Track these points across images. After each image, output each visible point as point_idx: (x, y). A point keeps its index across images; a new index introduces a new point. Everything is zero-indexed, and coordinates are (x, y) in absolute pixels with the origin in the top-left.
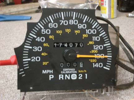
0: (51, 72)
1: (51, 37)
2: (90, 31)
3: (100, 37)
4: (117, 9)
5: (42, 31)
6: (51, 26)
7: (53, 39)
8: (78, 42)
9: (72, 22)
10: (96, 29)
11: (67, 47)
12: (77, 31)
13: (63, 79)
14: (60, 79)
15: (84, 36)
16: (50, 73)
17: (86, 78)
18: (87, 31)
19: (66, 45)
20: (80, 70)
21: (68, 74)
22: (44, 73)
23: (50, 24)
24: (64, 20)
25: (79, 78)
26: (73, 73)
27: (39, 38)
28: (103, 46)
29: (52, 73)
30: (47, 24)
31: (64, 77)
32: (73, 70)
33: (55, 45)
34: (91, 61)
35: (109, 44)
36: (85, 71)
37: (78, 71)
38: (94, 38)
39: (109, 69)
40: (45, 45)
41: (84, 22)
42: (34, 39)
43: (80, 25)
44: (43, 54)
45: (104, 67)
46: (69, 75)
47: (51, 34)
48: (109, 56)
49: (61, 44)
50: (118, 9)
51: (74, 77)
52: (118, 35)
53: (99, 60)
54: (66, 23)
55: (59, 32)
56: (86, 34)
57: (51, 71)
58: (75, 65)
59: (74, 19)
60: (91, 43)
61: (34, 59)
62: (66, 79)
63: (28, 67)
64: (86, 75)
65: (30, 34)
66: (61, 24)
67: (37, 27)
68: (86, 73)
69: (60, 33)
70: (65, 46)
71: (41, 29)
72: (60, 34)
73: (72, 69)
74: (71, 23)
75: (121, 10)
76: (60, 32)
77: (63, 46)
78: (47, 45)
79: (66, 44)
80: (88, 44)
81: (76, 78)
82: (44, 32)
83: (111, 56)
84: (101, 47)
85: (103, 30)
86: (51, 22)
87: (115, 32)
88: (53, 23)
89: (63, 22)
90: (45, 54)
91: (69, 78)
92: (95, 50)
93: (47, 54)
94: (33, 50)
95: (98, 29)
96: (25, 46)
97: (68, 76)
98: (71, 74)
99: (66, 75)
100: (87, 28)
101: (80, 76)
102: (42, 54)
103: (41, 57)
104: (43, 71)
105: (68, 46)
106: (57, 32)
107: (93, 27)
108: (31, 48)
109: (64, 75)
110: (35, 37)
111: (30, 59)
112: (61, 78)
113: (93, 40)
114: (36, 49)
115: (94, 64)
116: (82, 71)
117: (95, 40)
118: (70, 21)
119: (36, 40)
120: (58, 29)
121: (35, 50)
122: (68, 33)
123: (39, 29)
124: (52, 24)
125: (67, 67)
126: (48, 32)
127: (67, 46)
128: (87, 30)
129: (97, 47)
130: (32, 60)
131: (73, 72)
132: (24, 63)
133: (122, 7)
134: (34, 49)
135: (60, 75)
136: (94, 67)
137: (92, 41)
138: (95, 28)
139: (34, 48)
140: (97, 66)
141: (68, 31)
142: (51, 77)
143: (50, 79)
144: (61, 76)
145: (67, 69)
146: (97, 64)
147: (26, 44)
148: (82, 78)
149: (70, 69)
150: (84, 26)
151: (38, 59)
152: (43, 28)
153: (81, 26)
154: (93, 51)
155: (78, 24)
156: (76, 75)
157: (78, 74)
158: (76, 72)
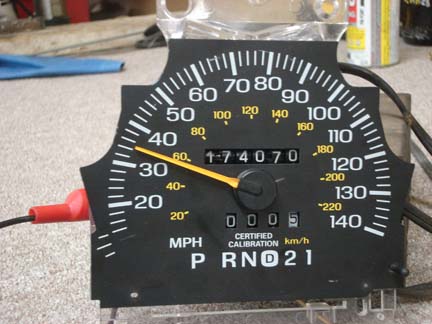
0: (197, 244)
1: (195, 131)
2: (320, 113)
3: (353, 130)
4: (401, 35)
5: (169, 113)
6: (196, 97)
7: (204, 138)
8: (283, 148)
9: (263, 84)
10: (340, 105)
11: (249, 162)
12: (279, 111)
13: (234, 265)
14: (224, 265)
15: (302, 126)
16: (194, 246)
17: (309, 263)
18: (312, 113)
19: (244, 157)
20: (289, 238)
21: (250, 251)
22: (176, 246)
23: (194, 91)
24: (237, 78)
25: (287, 263)
26: (267, 249)
27: (158, 134)
28: (363, 159)
29: (200, 245)
30: (185, 90)
31: (238, 260)
32: (265, 237)
33: (209, 158)
34: (324, 209)
35: (383, 153)
36: (306, 240)
37: (282, 242)
38: (334, 133)
39: (382, 234)
40: (177, 156)
41: (301, 82)
42: (144, 137)
43: (288, 94)
44: (170, 186)
45: (367, 229)
46: (254, 253)
47: (195, 124)
48: (382, 193)
49: (228, 155)
50: (403, 34)
51: (270, 259)
52: (407, 123)
53: (350, 207)
54: (243, 86)
55: (220, 115)
56: (307, 121)
57: (197, 239)
58: (273, 221)
59: (269, 72)
60: (322, 149)
61: (147, 201)
62: (243, 265)
63: (125, 228)
64: (309, 252)
65: (132, 123)
66: (228, 90)
67: (153, 101)
68: (308, 246)
69: (224, 119)
70: (241, 159)
71: (166, 105)
72: (226, 123)
73: (263, 236)
74: (261, 86)
75: (411, 37)
76: (223, 115)
77: (234, 160)
78: (183, 156)
79: (245, 153)
80: (315, 154)
81: (275, 263)
82: (173, 116)
83: (388, 193)
84: (356, 164)
85: (363, 109)
86: (195, 84)
87: (400, 114)
88: (203, 88)
89: (235, 84)
90: (177, 186)
91: (253, 264)
92: (338, 172)
93: (183, 186)
94: (141, 174)
95: (345, 104)
96: (115, 162)
97: (252, 257)
98: (260, 250)
99: (245, 255)
100: (312, 104)
101: (291, 255)
102: (168, 187)
103: (167, 194)
104: (172, 240)
105: (251, 160)
106: (216, 115)
107: (330, 100)
108: (134, 166)
109: (238, 251)
110: (148, 131)
111: (129, 203)
112: (229, 264)
113: (331, 141)
114: (151, 170)
115: (333, 217)
116: (295, 241)
117: (337, 141)
118: (256, 79)
119: (150, 141)
120: (219, 106)
121: (147, 172)
122: (252, 117)
123: (158, 105)
124: (200, 90)
125: (248, 229)
127: (246, 160)
128: (310, 109)
129: (343, 162)
130: (137, 207)
131: (267, 244)
132: (112, 214)
133: (417, 28)
134: (141, 170)
135: (224, 254)
136: (333, 226)
137: (327, 143)
138: (336, 102)
139: (141, 166)
140: (344, 224)
141: (251, 111)
142: (198, 258)
143: (194, 267)
144: (229, 257)
145: (247, 235)
146: (344, 217)
147: (117, 154)
148: (294, 264)
149: (257, 236)
150: (302, 96)
151: (155, 202)
152: (171, 103)
153: (292, 97)
154: (330, 177)
155: (281, 91)
156: (275, 254)
157: (281, 250)
158: (276, 243)
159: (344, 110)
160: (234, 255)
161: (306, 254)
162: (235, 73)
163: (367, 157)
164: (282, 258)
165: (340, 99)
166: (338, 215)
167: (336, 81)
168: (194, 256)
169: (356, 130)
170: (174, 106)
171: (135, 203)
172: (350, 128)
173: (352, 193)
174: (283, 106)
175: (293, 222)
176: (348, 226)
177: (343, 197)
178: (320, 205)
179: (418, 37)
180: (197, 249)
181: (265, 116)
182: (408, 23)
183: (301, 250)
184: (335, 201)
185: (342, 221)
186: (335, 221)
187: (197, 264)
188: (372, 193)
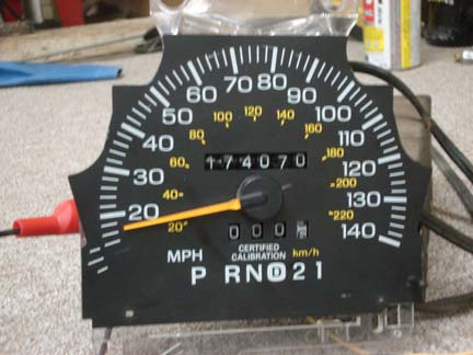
0: (197, 258)
1: (193, 135)
2: (329, 114)
4: (422, 36)
5: (164, 115)
6: (193, 97)
7: (203, 142)
8: (289, 151)
9: (266, 82)
10: (351, 104)
11: (252, 167)
12: (284, 112)
13: (238, 280)
14: (227, 280)
15: (310, 128)
16: (194, 259)
17: (319, 276)
18: (321, 113)
19: (247, 163)
20: (298, 250)
21: (255, 264)
22: (174, 260)
23: (192, 91)
24: (238, 76)
25: (296, 277)
26: (274, 261)
27: (153, 138)
28: (376, 163)
29: (201, 259)
30: (182, 90)
31: (243, 274)
32: (272, 249)
33: (209, 164)
34: (335, 218)
35: (398, 156)
36: (316, 252)
37: (289, 254)
38: (345, 137)
40: (174, 162)
41: (308, 79)
42: (137, 141)
43: (294, 93)
44: (167, 195)
45: (382, 239)
46: (260, 267)
47: (194, 126)
48: (397, 199)
49: (230, 160)
50: (425, 33)
51: (277, 272)
52: (426, 126)
53: (362, 215)
54: (245, 85)
55: (221, 117)
56: (315, 122)
57: (197, 252)
58: (279, 231)
59: (273, 69)
60: (333, 153)
61: (140, 212)
62: (248, 279)
63: (118, 241)
64: (319, 264)
65: (124, 126)
66: (229, 90)
67: (147, 103)
68: (317, 258)
69: (225, 121)
70: (244, 164)
71: (161, 106)
72: (227, 125)
73: (269, 247)
74: (265, 85)
75: (434, 37)
76: (224, 117)
77: (237, 166)
78: (181, 162)
79: (248, 158)
80: (324, 158)
81: (283, 277)
82: (169, 119)
83: (404, 200)
84: (369, 168)
85: (376, 109)
86: (193, 82)
87: (418, 116)
88: (201, 88)
89: (236, 83)
90: (174, 195)
91: (259, 278)
92: (348, 177)
93: (181, 195)
94: (136, 182)
95: (356, 104)
96: (107, 169)
97: (257, 270)
98: (265, 263)
99: (249, 268)
100: (321, 103)
101: (299, 268)
102: (164, 196)
104: (170, 253)
105: (255, 165)
106: (217, 116)
107: (340, 99)
108: (126, 173)
109: (243, 265)
110: (142, 135)
111: (122, 214)
112: (232, 279)
113: (342, 143)
114: (145, 177)
115: (344, 226)
116: (304, 253)
117: (347, 143)
118: (260, 78)
119: (145, 145)
120: (219, 106)
121: (142, 180)
122: (255, 119)
123: (152, 107)
124: (198, 89)
125: (253, 240)
126: (185, 116)
127: (249, 165)
128: (318, 109)
129: (355, 166)
130: (131, 218)
131: (273, 256)
132: (103, 226)
133: (440, 27)
134: (136, 177)
135: (227, 268)
136: (345, 236)
137: (337, 145)
138: (346, 101)
139: (135, 172)
140: (357, 234)
141: (254, 112)
142: (198, 273)
143: (194, 282)
144: (231, 271)
145: (252, 247)
146: (356, 226)
147: (109, 160)
148: (303, 278)
149: (262, 247)
150: (309, 95)
151: (151, 212)
152: (167, 104)
153: (299, 96)
154: (340, 183)
155: (286, 90)
156: (283, 267)
157: (289, 263)
158: (283, 256)
159: (355, 110)
160: (238, 269)
161: (317, 267)
162: (236, 70)
163: (381, 161)
164: (290, 272)
165: (351, 98)
166: (350, 224)
167: (346, 79)
168: (194, 270)
169: (369, 132)
170: (170, 107)
171: (128, 213)
172: (361, 129)
173: (364, 199)
174: (288, 107)
175: (302, 230)
176: (361, 236)
177: (355, 204)
178: (331, 213)
179: (441, 37)
181: (269, 115)
182: (430, 23)
183: (310, 262)
184: (347, 209)
185: (354, 230)
186: (347, 230)
187: (197, 280)
188: (387, 199)
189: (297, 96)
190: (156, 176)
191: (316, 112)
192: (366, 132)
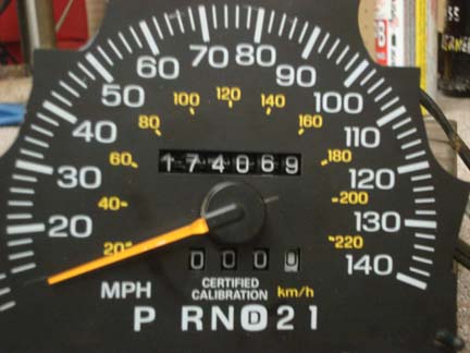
0: (143, 294)
1: (145, 122)
2: (332, 102)
3: (381, 129)
4: (439, 88)
5: (105, 92)
6: (147, 70)
7: (158, 133)
8: (276, 151)
9: (248, 55)
10: (362, 91)
11: (224, 171)
12: (271, 97)
13: (199, 326)
14: (185, 327)
15: (305, 121)
16: (138, 295)
17: (314, 325)
18: (321, 101)
19: (218, 164)
20: (284, 287)
21: (224, 305)
22: (110, 295)
23: (145, 62)
24: (209, 45)
25: (281, 325)
26: (251, 302)
27: (87, 124)
28: (396, 172)
29: (149, 295)
30: (130, 61)
31: (206, 319)
32: (248, 285)
33: (165, 163)
34: (337, 246)
35: (425, 165)
36: (309, 291)
37: (273, 293)
38: (353, 133)
39: (422, 285)
40: (116, 159)
41: (306, 54)
42: (66, 127)
43: (285, 72)
44: (105, 203)
45: (401, 277)
46: (231, 310)
47: (145, 110)
48: (423, 224)
49: (194, 161)
51: (254, 317)
53: (375, 243)
54: (218, 57)
55: (183, 99)
56: (313, 112)
57: (144, 285)
58: (260, 262)
59: (257, 38)
60: (336, 156)
61: (65, 226)
62: (214, 326)
63: (32, 266)
64: (314, 309)
65: (48, 105)
66: (196, 63)
67: (81, 75)
68: (311, 301)
69: (189, 105)
70: (214, 167)
71: (101, 81)
72: (192, 111)
73: (245, 282)
74: (245, 59)
75: (450, 88)
76: (188, 100)
77: (204, 169)
78: (126, 159)
79: (220, 159)
80: (324, 163)
81: (263, 325)
82: (111, 98)
83: (432, 225)
84: (385, 178)
85: (396, 99)
86: (147, 51)
88: (157, 58)
89: (206, 55)
90: (114, 203)
91: (229, 325)
92: (358, 190)
93: (124, 204)
94: (61, 184)
95: (370, 91)
96: (21, 164)
97: (227, 314)
98: (239, 305)
99: (216, 311)
100: (322, 87)
101: (286, 313)
102: (100, 205)
103: (98, 215)
104: (105, 286)
105: (230, 169)
106: (178, 98)
107: (348, 83)
108: (48, 170)
109: (207, 306)
110: (72, 119)
111: (40, 227)
112: (192, 325)
113: (349, 143)
114: (75, 177)
115: (350, 258)
116: (293, 292)
117: (357, 144)
118: (239, 48)
119: (76, 133)
120: (179, 85)
121: (69, 181)
122: (230, 104)
123: (88, 81)
124: (154, 61)
125: (222, 272)
126: (134, 96)
127: (221, 168)
128: (318, 95)
129: (366, 175)
130: (52, 233)
131: (250, 295)
132: (12, 244)
133: (458, 78)
134: (61, 177)
135: (185, 310)
136: (350, 272)
137: (342, 146)
138: (356, 87)
139: (61, 170)
140: (367, 269)
141: (229, 95)
142: (144, 314)
143: (137, 327)
144: (192, 314)
145: (221, 281)
146: (366, 258)
147: (24, 152)
148: (291, 327)
149: (235, 282)
150: (306, 76)
151: (81, 226)
152: (108, 77)
153: (291, 77)
154: (346, 197)
155: (275, 67)
156: (263, 311)
157: (272, 306)
158: (264, 295)
159: (368, 99)
160: (200, 311)
161: (310, 313)
162: (206, 37)
163: (402, 170)
164: (273, 317)
165: (363, 83)
166: (357, 255)
167: (357, 56)
168: (138, 310)
169: (385, 130)
170: (114, 83)
171: (49, 226)
172: (375, 126)
173: (379, 222)
174: (277, 90)
175: (291, 264)
176: (372, 272)
177: (365, 228)
178: (331, 239)
180: (143, 301)
181: (250, 103)
183: (301, 306)
184: (354, 233)
185: (363, 264)
186: (354, 262)
187: (143, 325)
188: (409, 223)
189: (289, 77)
190: (90, 177)
191: (315, 98)
192: (382, 129)
